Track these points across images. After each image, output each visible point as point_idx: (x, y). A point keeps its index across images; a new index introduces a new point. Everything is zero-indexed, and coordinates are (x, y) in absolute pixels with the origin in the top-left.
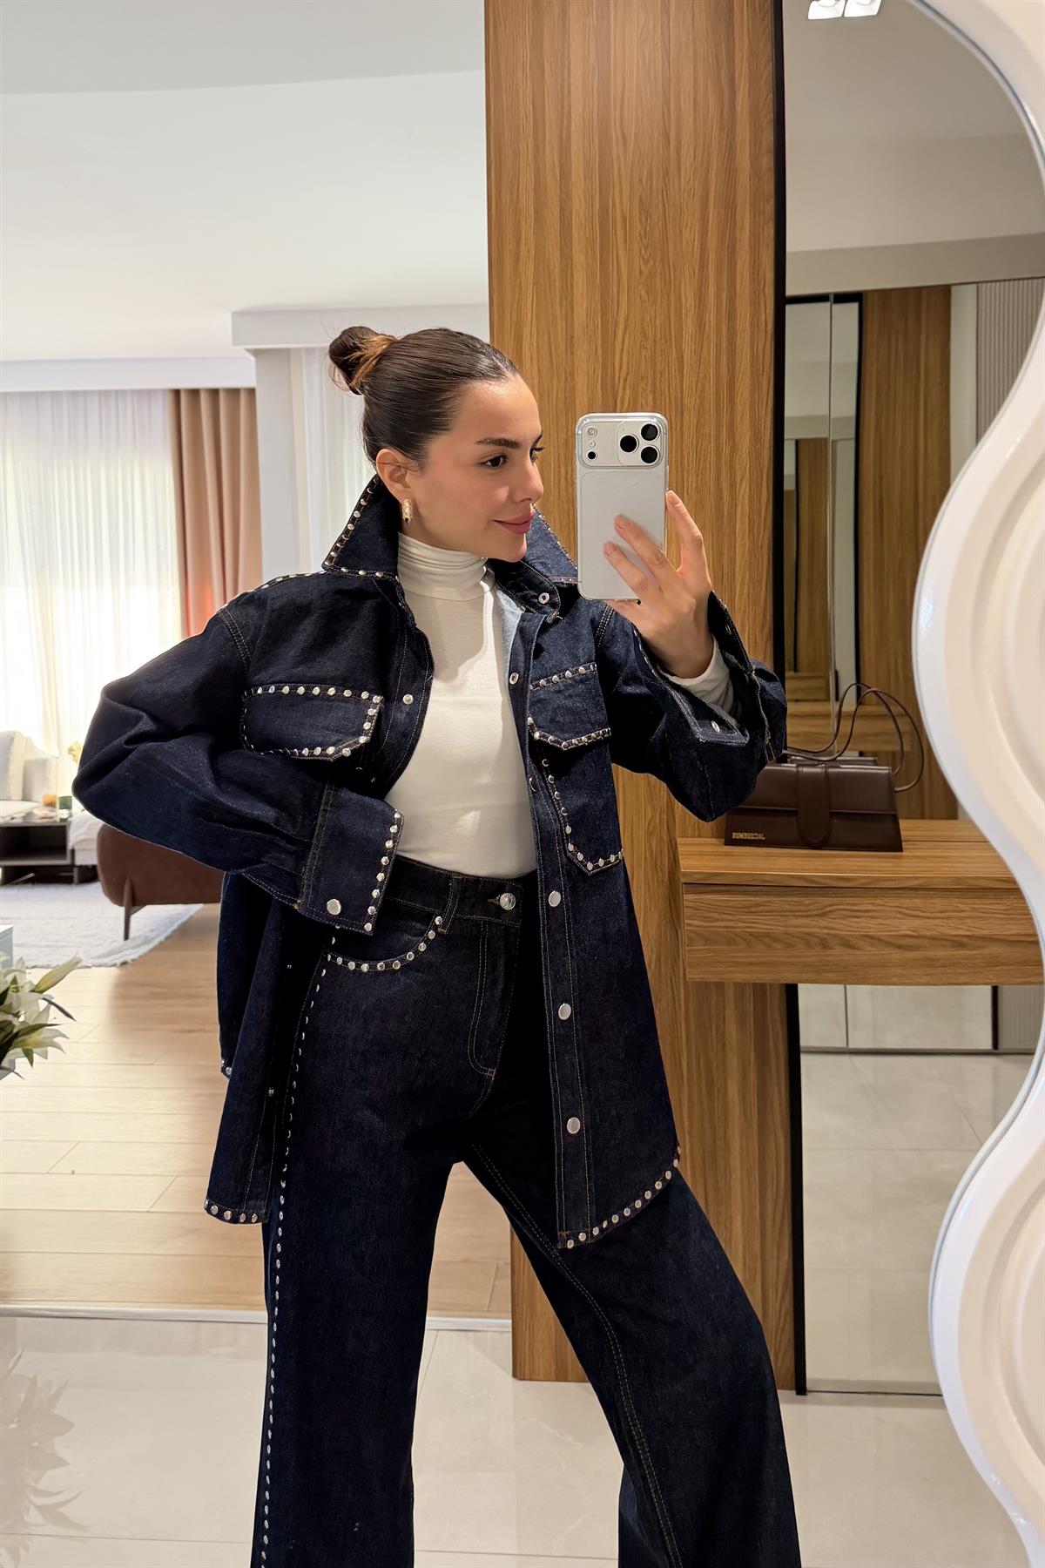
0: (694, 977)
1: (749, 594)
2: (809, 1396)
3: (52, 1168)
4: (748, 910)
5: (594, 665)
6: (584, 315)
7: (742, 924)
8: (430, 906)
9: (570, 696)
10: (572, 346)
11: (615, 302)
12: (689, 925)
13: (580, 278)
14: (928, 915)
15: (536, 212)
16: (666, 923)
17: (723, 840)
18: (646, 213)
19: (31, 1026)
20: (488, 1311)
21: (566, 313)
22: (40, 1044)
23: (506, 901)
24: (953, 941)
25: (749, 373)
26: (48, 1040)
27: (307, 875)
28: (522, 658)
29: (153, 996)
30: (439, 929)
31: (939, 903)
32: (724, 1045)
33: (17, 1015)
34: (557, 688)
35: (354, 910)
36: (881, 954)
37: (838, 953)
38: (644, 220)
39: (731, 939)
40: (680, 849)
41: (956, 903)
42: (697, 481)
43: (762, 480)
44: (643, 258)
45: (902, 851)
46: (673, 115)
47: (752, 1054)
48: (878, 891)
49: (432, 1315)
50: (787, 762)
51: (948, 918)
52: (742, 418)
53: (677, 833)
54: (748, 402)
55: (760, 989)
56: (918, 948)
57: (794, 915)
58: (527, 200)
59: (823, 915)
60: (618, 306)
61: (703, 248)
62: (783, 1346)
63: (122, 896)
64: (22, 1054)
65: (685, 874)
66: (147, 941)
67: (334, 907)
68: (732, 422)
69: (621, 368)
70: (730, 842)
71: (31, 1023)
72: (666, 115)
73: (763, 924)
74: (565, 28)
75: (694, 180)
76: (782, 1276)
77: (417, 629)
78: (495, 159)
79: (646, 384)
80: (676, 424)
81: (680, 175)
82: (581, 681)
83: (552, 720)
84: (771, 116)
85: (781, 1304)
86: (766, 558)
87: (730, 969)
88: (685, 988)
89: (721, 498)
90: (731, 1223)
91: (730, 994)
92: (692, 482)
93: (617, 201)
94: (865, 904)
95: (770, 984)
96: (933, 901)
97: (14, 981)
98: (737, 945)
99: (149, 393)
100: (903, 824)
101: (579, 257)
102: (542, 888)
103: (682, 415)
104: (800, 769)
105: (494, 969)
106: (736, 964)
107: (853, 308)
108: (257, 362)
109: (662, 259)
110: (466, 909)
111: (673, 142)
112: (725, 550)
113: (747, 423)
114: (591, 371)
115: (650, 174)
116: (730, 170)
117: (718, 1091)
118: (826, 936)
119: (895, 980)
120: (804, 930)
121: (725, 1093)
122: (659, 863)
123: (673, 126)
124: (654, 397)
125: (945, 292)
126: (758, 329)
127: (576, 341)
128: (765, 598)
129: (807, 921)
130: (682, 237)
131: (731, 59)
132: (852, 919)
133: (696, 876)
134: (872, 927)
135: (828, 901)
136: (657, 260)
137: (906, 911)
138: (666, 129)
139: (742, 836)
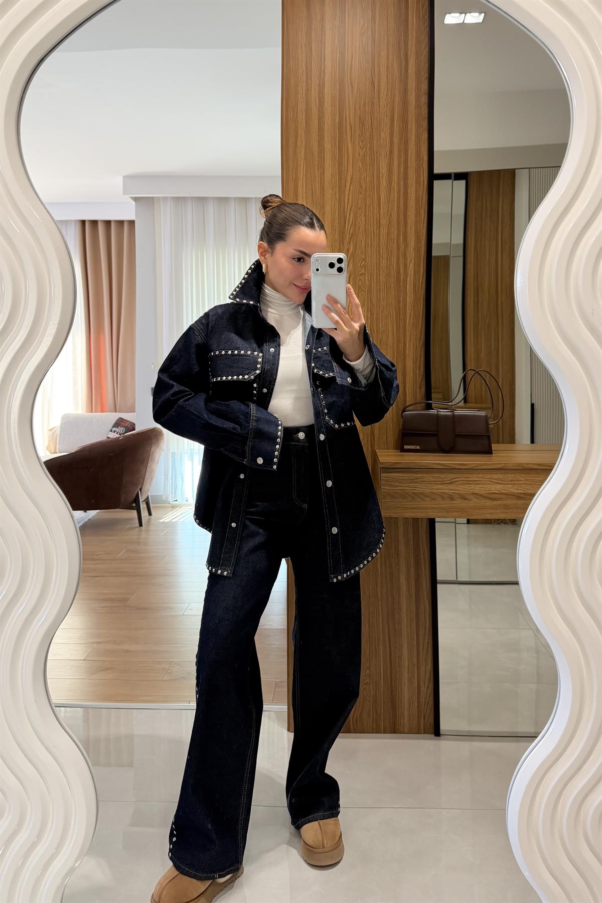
2: (442, 737)
4: (413, 481)
6: (330, 176)
7: (410, 488)
11: (346, 169)
12: (384, 489)
13: (328, 156)
14: (504, 482)
15: (306, 122)
17: (399, 450)
18: (362, 123)
21: (321, 174)
23: (301, 435)
24: (516, 496)
25: (414, 208)
28: (311, 339)
31: (510, 476)
32: (398, 555)
34: (325, 352)
36: (481, 503)
37: (459, 502)
38: (361, 128)
39: (404, 496)
40: (378, 454)
42: (387, 262)
43: (421, 262)
44: (361, 147)
45: (492, 454)
46: (376, 74)
48: (480, 470)
50: (431, 409)
51: (514, 484)
52: (411, 229)
53: (376, 448)
54: (414, 222)
55: (416, 520)
56: (500, 499)
57: (436, 483)
58: (302, 118)
59: (451, 483)
60: (347, 171)
61: (391, 142)
62: (428, 712)
65: (382, 463)
68: (405, 233)
69: (348, 203)
70: (403, 450)
72: (373, 73)
73: (420, 488)
74: (322, 27)
75: (387, 108)
76: (428, 675)
78: (286, 96)
79: (361, 212)
81: (380, 106)
83: (322, 365)
84: (427, 75)
85: (427, 690)
86: (422, 304)
87: (403, 511)
89: (399, 272)
90: (401, 647)
91: (401, 524)
92: (385, 263)
93: (348, 118)
94: (474, 477)
95: (421, 519)
96: (507, 475)
98: (407, 499)
99: (67, 222)
101: (328, 146)
102: (316, 432)
103: (380, 228)
104: (439, 413)
106: (406, 508)
107: (462, 183)
108: (136, 203)
109: (370, 148)
111: (376, 88)
112: (401, 299)
113: (413, 233)
114: (333, 206)
115: (365, 103)
116: (405, 103)
117: (395, 578)
118: (453, 494)
120: (441, 491)
121: (399, 580)
123: (376, 78)
124: (365, 219)
125: (512, 173)
126: (420, 185)
127: (325, 189)
128: (421, 325)
129: (442, 486)
130: (380, 136)
131: (406, 44)
132: (466, 485)
133: (387, 464)
134: (477, 489)
135: (454, 476)
136: (368, 148)
137: (494, 481)
138: (373, 81)
139: (409, 447)
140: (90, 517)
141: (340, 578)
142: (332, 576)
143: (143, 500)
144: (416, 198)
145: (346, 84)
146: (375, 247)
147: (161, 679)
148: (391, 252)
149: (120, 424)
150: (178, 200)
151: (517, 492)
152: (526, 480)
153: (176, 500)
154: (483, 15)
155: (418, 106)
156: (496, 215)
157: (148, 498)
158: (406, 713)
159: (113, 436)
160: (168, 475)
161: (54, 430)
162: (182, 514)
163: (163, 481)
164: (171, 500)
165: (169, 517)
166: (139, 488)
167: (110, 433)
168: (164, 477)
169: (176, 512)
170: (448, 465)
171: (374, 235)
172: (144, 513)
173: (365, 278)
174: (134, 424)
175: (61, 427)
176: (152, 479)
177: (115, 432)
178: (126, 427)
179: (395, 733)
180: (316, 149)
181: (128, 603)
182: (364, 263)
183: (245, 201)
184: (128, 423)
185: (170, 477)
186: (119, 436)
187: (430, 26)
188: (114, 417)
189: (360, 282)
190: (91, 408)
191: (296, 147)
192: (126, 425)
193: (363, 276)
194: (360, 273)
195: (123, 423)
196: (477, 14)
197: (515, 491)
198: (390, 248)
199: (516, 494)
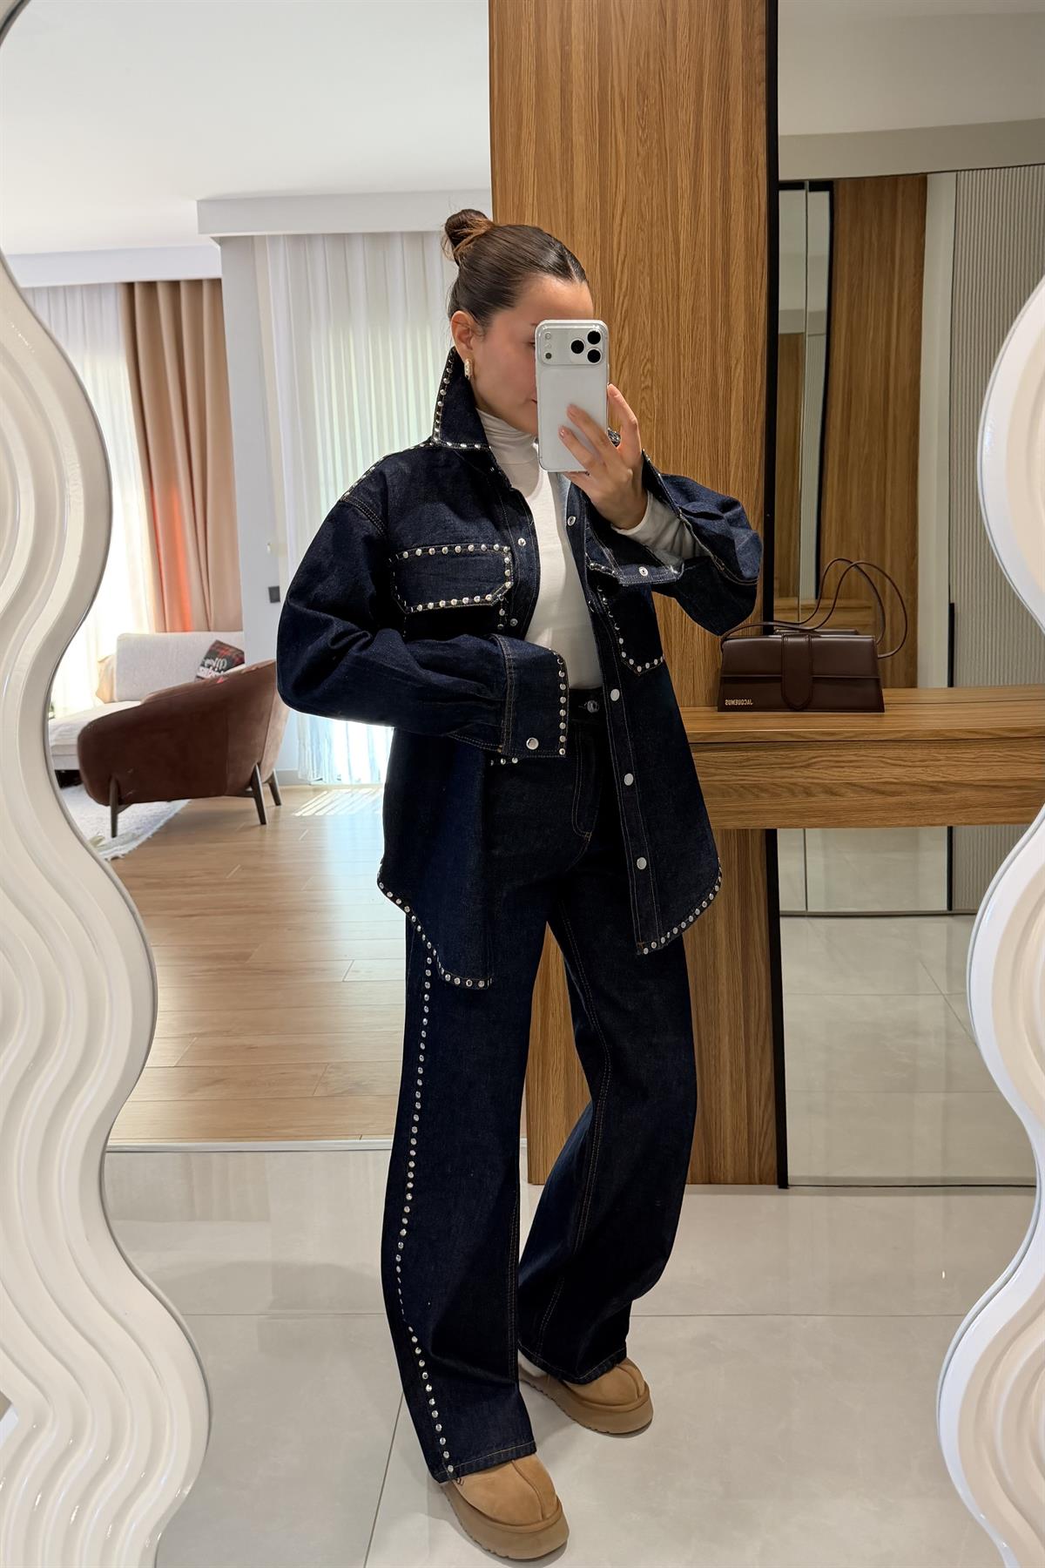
2: (791, 1189)
4: (740, 765)
6: (584, 195)
7: (734, 778)
10: (572, 229)
11: (614, 184)
13: (580, 160)
14: (907, 763)
15: (538, 94)
17: (716, 708)
18: (643, 94)
21: (567, 197)
23: (591, 706)
24: (931, 787)
25: (743, 256)
27: (507, 725)
31: (920, 753)
35: (547, 743)
36: (864, 800)
37: (822, 800)
38: (641, 103)
39: (724, 791)
41: (934, 753)
42: (693, 365)
43: (757, 364)
44: (641, 140)
45: (883, 711)
50: (772, 634)
51: (927, 767)
52: (737, 301)
54: (742, 286)
55: (743, 834)
56: (899, 794)
57: (780, 767)
58: (529, 84)
59: (807, 766)
60: (616, 187)
61: (698, 128)
62: (766, 1148)
63: (107, 797)
66: (135, 838)
67: (532, 744)
68: (727, 306)
69: (619, 250)
70: (723, 708)
73: (753, 777)
75: (689, 61)
76: (765, 1087)
79: (644, 267)
81: (676, 56)
85: (764, 1112)
86: (759, 442)
87: (724, 817)
89: (716, 382)
92: (688, 366)
93: (616, 83)
94: (849, 755)
96: (914, 751)
98: (731, 797)
99: (99, 287)
100: (885, 692)
101: (579, 139)
102: (605, 687)
103: (678, 298)
104: (786, 639)
106: (729, 813)
107: (824, 196)
108: (222, 251)
109: (659, 141)
111: (669, 23)
112: (720, 435)
113: (742, 305)
115: (648, 55)
116: (723, 53)
118: (810, 785)
119: (877, 822)
120: (790, 780)
124: (651, 280)
125: (921, 181)
126: (752, 213)
128: (758, 481)
129: (792, 772)
130: (678, 119)
132: (835, 769)
133: (699, 737)
134: (855, 775)
135: (812, 753)
136: (654, 142)
137: (889, 761)
138: (662, 7)
139: (733, 702)
140: (177, 811)
141: (654, 945)
142: (641, 944)
143: (264, 780)
144: (747, 239)
145: (613, 16)
146: (670, 336)
147: (311, 1095)
148: (700, 345)
149: (218, 653)
150: (297, 239)
151: (931, 779)
152: (948, 759)
153: (321, 779)
155: (748, 57)
156: (889, 256)
157: (272, 777)
158: (729, 1150)
159: (208, 674)
160: (304, 739)
161: (107, 661)
162: (332, 802)
163: (297, 747)
164: (312, 780)
165: (310, 807)
166: (257, 761)
167: (202, 668)
168: (298, 742)
169: (323, 799)
170: (802, 734)
171: (668, 311)
172: (268, 801)
173: (652, 396)
174: (243, 653)
175: (118, 657)
176: (277, 746)
177: (209, 667)
178: (229, 659)
179: (710, 1183)
180: (557, 147)
181: (248, 962)
182: (649, 366)
183: (420, 237)
184: (231, 650)
185: (308, 741)
186: (218, 674)
188: (207, 639)
189: (643, 403)
190: (164, 624)
191: (518, 145)
192: (229, 654)
193: (649, 391)
194: (643, 386)
195: (223, 651)
197: (928, 778)
198: (699, 336)
199: (931, 784)
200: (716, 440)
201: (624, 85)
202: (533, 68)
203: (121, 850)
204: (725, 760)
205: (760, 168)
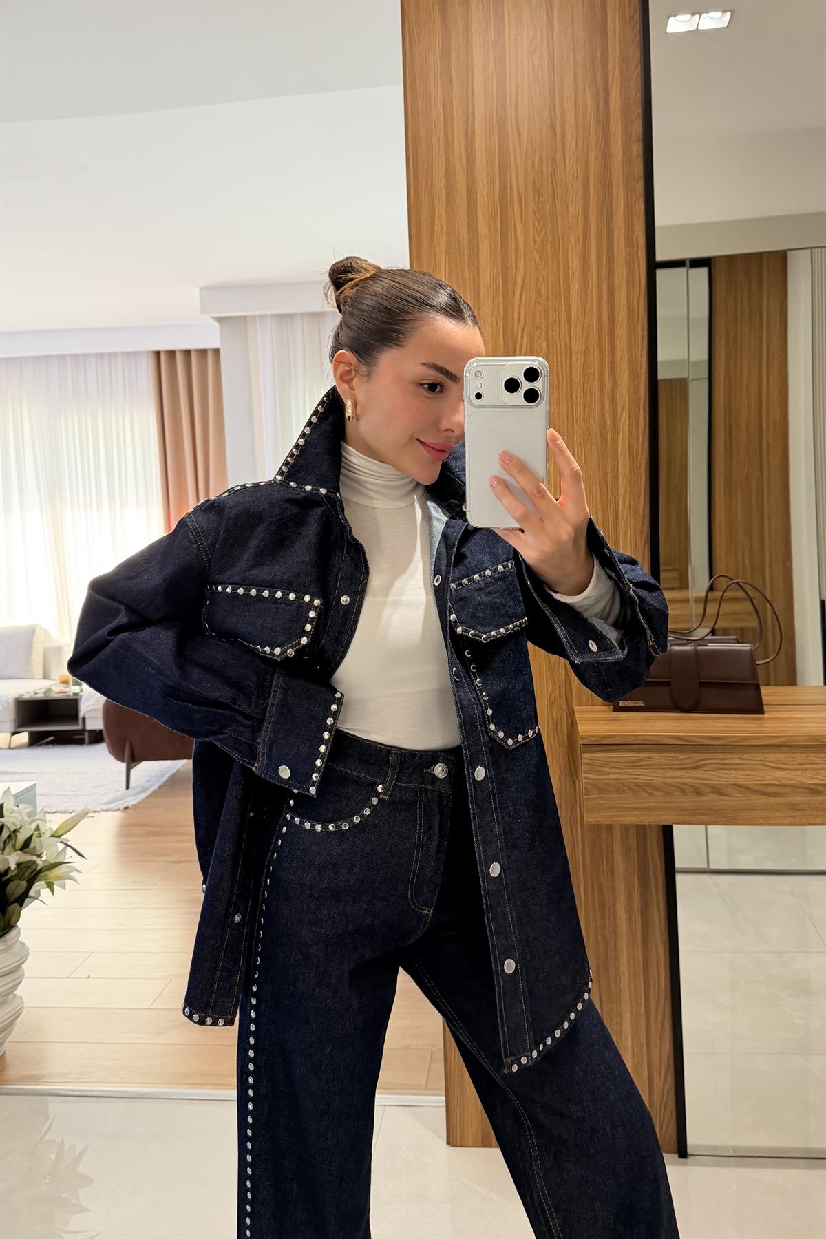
0: (591, 820)
1: (630, 506)
2: (690, 1159)
3: (71, 974)
4: (633, 764)
5: (511, 563)
6: (489, 276)
7: (628, 777)
8: (373, 776)
9: (490, 593)
11: (514, 266)
12: (586, 778)
13: (484, 246)
14: (787, 767)
15: (447, 194)
16: (566, 775)
17: (612, 707)
18: (538, 192)
19: (51, 864)
20: (425, 1089)
21: (474, 278)
22: (59, 878)
23: (439, 770)
24: (810, 789)
25: (626, 323)
26: (66, 874)
27: (262, 745)
28: (444, 562)
29: (149, 834)
30: (381, 796)
31: (799, 757)
32: (613, 873)
33: (40, 856)
34: (477, 586)
35: (300, 776)
36: (749, 800)
37: (710, 799)
38: (537, 199)
39: (620, 789)
40: (577, 716)
41: (813, 757)
42: (584, 412)
43: (639, 409)
44: (537, 230)
45: (763, 713)
46: (558, 113)
47: (636, 880)
48: (745, 748)
49: (380, 1094)
51: (806, 770)
52: (621, 358)
53: (574, 703)
54: (626, 346)
55: (641, 829)
56: (781, 795)
57: (671, 768)
58: (440, 185)
59: (697, 768)
60: (516, 269)
61: (586, 220)
62: (667, 1119)
63: (123, 755)
64: (46, 886)
65: (583, 738)
66: (144, 789)
67: (285, 772)
68: (613, 363)
69: (519, 320)
70: (618, 709)
71: (52, 861)
72: (552, 113)
73: (646, 776)
74: (468, 42)
75: (577, 165)
77: (355, 540)
79: (541, 333)
80: (566, 366)
81: (565, 163)
82: (500, 579)
83: (474, 616)
84: (639, 111)
85: (664, 1085)
86: (644, 476)
87: (619, 813)
88: (581, 829)
89: (605, 426)
90: (621, 1018)
91: (617, 833)
92: (580, 414)
93: (514, 184)
94: (734, 759)
95: (650, 825)
96: (794, 755)
97: (37, 828)
98: (626, 794)
99: (136, 354)
100: (764, 690)
101: (483, 230)
102: (468, 765)
103: (571, 358)
104: (673, 648)
105: (430, 828)
106: (625, 809)
107: (704, 272)
108: (221, 328)
109: (552, 231)
110: (405, 778)
111: (558, 135)
112: (609, 469)
113: (625, 365)
114: (495, 324)
115: (541, 159)
116: (606, 157)
117: (609, 909)
118: (700, 786)
119: (761, 821)
120: (680, 780)
121: (615, 912)
122: (559, 727)
123: (559, 120)
125: (782, 257)
126: (633, 285)
127: (481, 298)
128: (644, 509)
129: (682, 773)
130: (568, 211)
131: (605, 64)
132: (722, 771)
133: (593, 739)
134: (740, 777)
135: (701, 756)
136: (548, 231)
137: (771, 764)
138: (552, 124)
139: (627, 704)
141: (524, 1061)
142: (509, 1060)
144: (629, 308)
145: (510, 131)
146: (564, 389)
148: (590, 395)
151: (810, 782)
154: (729, 14)
155: (627, 160)
170: (693, 739)
180: (465, 237)
187: (643, 31)
196: (719, 14)
197: (808, 780)
198: (589, 389)
199: (812, 787)
200: (606, 474)
201: (521, 182)
202: (443, 173)
203: (131, 801)
204: (619, 760)
205: (639, 249)
